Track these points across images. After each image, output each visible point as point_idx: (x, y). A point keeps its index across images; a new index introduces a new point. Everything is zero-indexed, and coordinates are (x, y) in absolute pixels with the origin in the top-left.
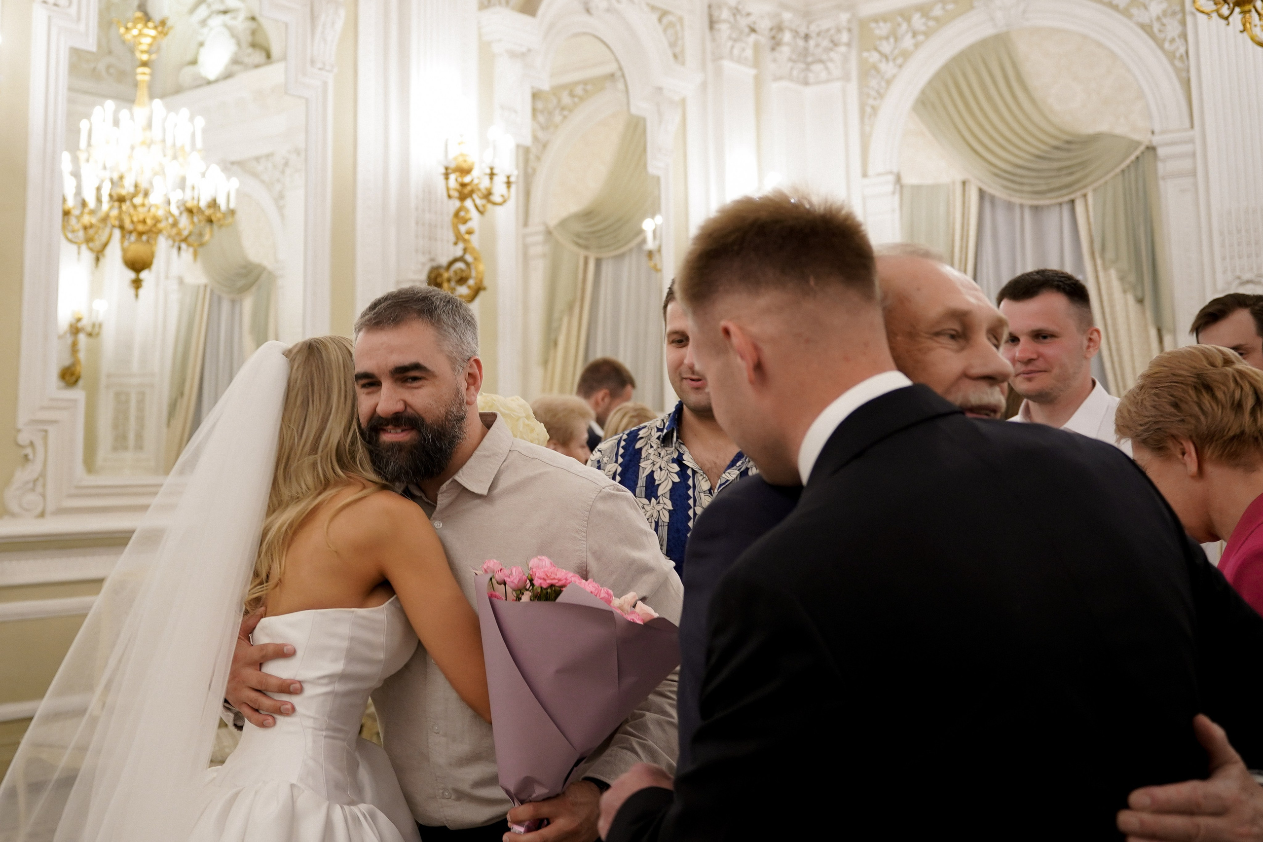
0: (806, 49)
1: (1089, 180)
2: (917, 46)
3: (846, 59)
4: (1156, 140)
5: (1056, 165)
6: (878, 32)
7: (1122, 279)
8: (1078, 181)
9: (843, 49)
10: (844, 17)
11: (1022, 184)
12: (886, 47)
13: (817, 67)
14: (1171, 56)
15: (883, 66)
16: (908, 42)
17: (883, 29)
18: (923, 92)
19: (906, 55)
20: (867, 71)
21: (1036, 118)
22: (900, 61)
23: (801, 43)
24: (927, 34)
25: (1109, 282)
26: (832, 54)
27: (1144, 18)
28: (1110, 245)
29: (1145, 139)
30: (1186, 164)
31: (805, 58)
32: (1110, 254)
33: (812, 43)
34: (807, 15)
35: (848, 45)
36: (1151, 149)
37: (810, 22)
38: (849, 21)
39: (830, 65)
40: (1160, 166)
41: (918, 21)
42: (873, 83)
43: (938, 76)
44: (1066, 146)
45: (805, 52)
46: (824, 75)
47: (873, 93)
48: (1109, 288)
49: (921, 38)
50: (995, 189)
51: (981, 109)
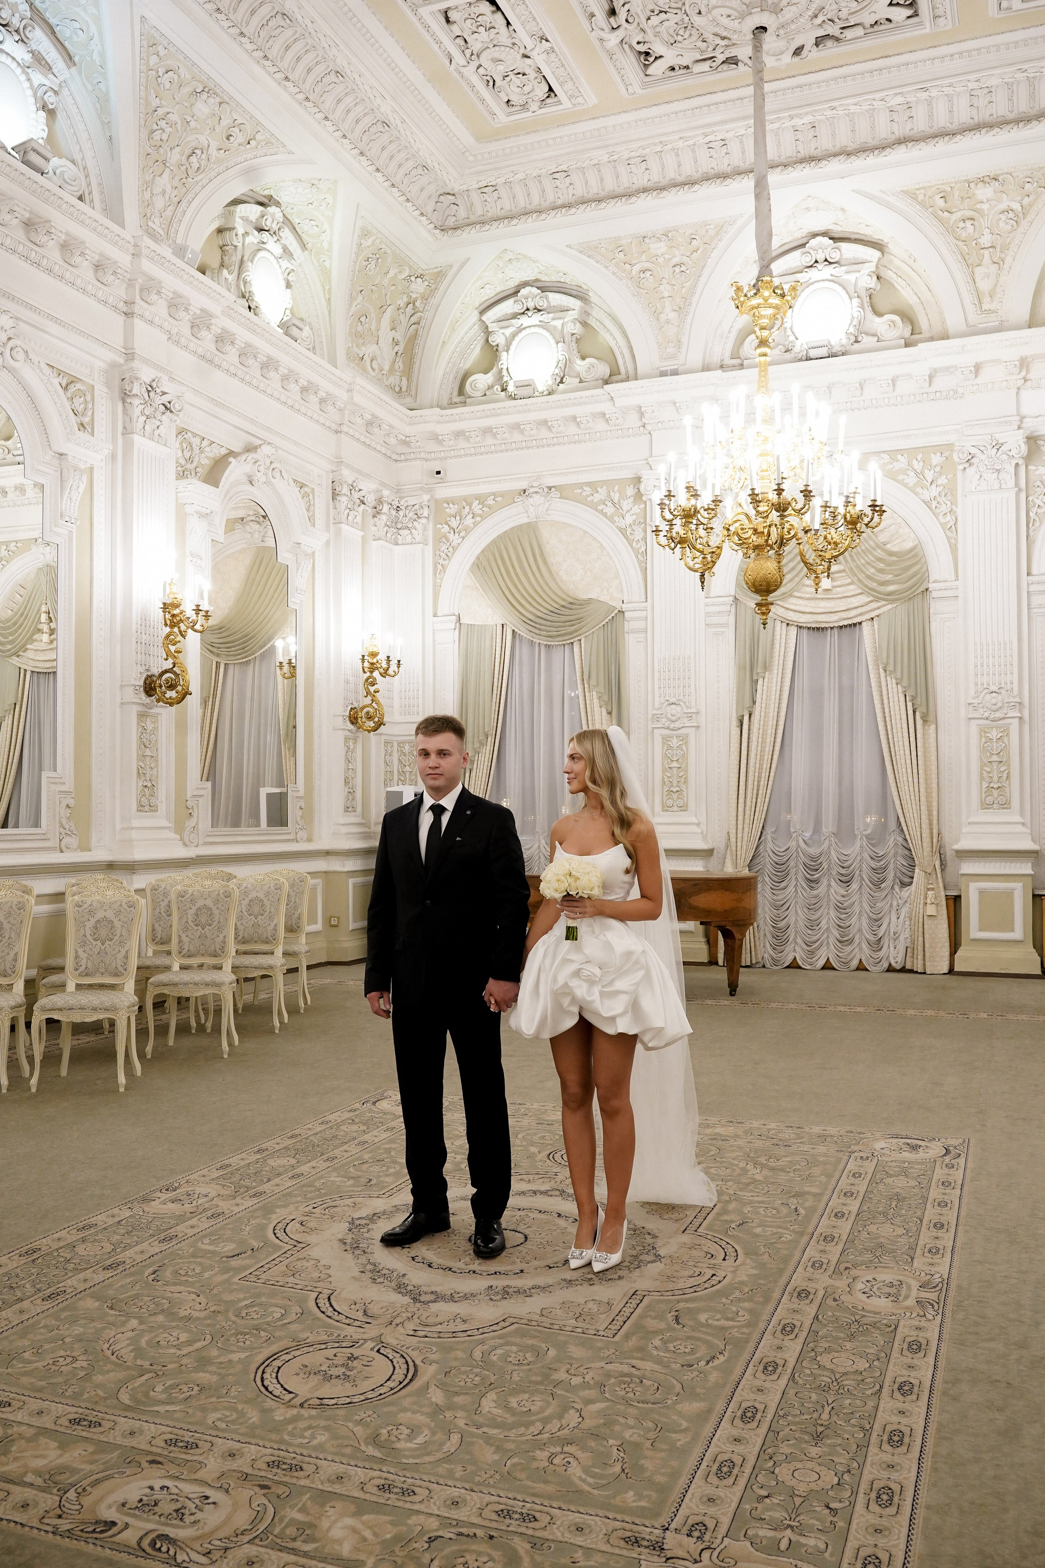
0: (397, 518)
1: (584, 630)
2: (475, 524)
3: (425, 529)
4: (625, 607)
5: (563, 618)
6: (448, 510)
7: (599, 698)
8: (576, 631)
9: (424, 521)
10: (426, 497)
11: (540, 630)
12: (454, 523)
13: (404, 532)
14: (636, 552)
15: (451, 536)
16: (469, 521)
17: (453, 509)
18: (478, 558)
19: (468, 530)
20: (440, 539)
21: (552, 584)
22: (463, 534)
23: (394, 512)
24: (483, 517)
25: (592, 700)
26: (416, 523)
27: (622, 524)
28: (594, 675)
29: (618, 605)
30: (641, 624)
31: (396, 525)
32: (593, 682)
33: (401, 513)
34: (398, 491)
35: (427, 518)
36: (621, 612)
37: (401, 498)
38: (429, 500)
39: (413, 531)
40: (626, 623)
41: (476, 507)
42: (444, 548)
43: (488, 546)
44: (569, 606)
45: (396, 521)
46: (409, 539)
47: (444, 556)
48: (592, 704)
49: (478, 519)
50: (523, 632)
51: (516, 574)
